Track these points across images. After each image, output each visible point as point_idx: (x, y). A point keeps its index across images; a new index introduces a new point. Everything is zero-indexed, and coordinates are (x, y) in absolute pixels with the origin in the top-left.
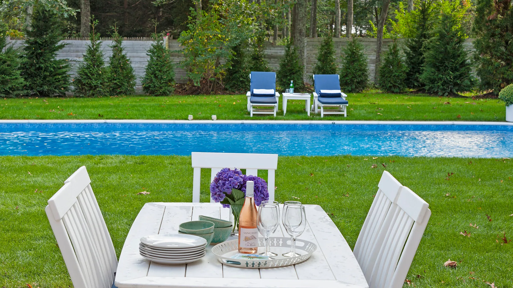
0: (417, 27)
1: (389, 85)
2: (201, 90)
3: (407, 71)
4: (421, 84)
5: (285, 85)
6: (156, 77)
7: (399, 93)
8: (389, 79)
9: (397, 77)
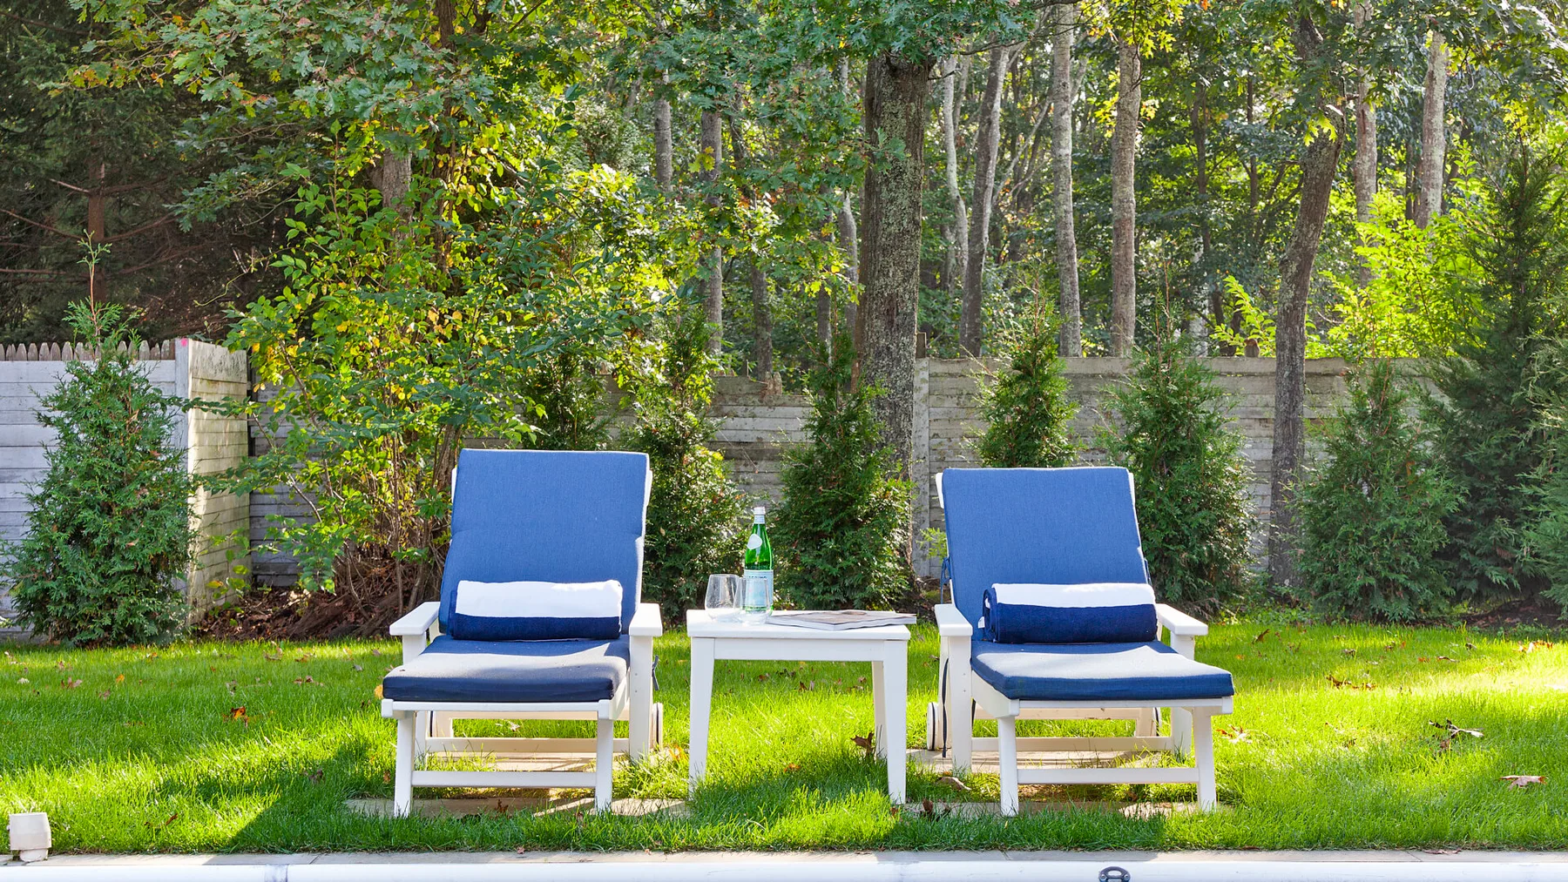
0: (1486, 287)
1: (1359, 581)
2: (358, 615)
3: (1452, 507)
4: (1521, 576)
5: (811, 585)
6: (79, 538)
7: (1414, 623)
8: (1357, 550)
9: (1403, 536)
